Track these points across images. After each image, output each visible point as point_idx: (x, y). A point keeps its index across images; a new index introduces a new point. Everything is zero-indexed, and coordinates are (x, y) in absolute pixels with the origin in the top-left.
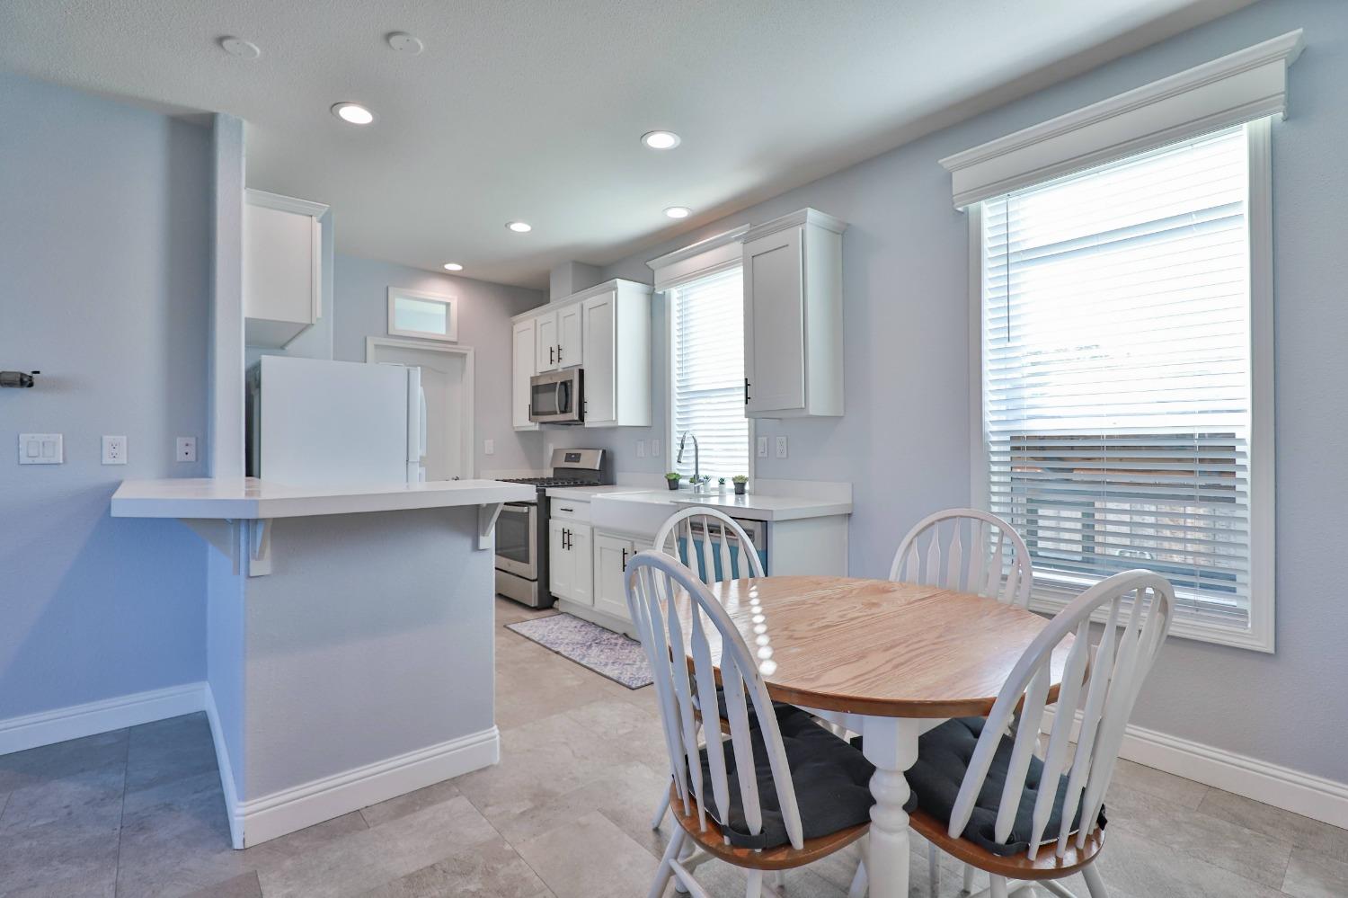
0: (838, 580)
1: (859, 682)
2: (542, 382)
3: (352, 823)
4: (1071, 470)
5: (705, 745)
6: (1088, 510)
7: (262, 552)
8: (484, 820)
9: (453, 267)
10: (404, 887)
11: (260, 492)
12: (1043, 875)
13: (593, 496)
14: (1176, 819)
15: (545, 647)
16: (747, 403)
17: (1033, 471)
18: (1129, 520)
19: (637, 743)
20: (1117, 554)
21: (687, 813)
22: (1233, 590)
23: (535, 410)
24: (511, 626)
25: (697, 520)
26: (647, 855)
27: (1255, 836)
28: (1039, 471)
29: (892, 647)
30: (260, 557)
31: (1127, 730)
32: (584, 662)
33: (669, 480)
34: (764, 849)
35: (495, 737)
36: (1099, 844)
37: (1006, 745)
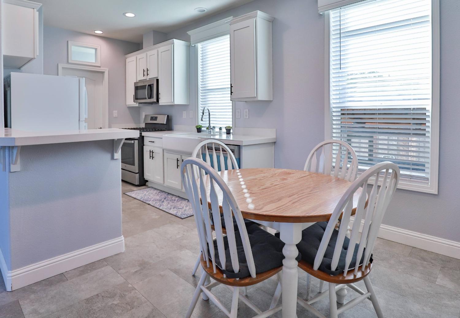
0: (270, 169)
1: (279, 210)
2: (139, 85)
3: (60, 278)
4: (365, 123)
5: (216, 239)
6: (371, 139)
7: (16, 161)
8: (119, 275)
9: (99, 32)
10: (85, 304)
11: (11, 134)
12: (348, 282)
13: (163, 136)
14: (400, 260)
15: (142, 202)
16: (231, 94)
17: (350, 123)
18: (387, 143)
19: (185, 241)
20: (383, 157)
21: (208, 266)
22: (424, 170)
23: (137, 98)
24: (127, 193)
25: (210, 145)
26: (190, 286)
27: (428, 264)
28: (352, 123)
29: (291, 196)
30: (15, 163)
31: (381, 226)
32: (160, 208)
33: (197, 128)
34: (240, 278)
35: (122, 240)
36: (370, 269)
37: (335, 233)
